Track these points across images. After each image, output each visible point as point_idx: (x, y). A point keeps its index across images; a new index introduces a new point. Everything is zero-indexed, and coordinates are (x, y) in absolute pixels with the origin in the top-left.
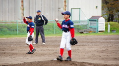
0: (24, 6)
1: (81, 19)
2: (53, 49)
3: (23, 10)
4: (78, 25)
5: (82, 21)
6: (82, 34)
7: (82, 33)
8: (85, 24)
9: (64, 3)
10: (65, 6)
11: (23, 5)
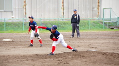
0: (65, 6)
1: (112, 17)
2: (88, 41)
3: (64, 9)
4: (109, 22)
5: (113, 19)
6: (113, 30)
7: (112, 28)
8: (115, 21)
9: (97, 4)
10: (99, 6)
11: (63, 6)
